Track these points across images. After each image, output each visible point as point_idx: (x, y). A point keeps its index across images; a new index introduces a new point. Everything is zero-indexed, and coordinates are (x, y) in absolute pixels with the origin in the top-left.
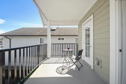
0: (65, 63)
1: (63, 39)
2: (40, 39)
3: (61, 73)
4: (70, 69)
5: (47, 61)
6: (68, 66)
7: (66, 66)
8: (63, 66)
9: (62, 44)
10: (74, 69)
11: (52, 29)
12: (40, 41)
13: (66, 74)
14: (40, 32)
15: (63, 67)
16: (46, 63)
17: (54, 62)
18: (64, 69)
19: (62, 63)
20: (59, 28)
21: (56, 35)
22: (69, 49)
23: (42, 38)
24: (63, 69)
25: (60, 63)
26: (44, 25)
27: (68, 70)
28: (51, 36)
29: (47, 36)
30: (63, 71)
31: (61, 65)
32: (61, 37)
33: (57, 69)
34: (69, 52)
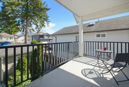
0: (97, 67)
1: (104, 36)
2: (75, 36)
3: (86, 75)
4: (102, 76)
5: (78, 59)
6: (100, 72)
7: (97, 71)
8: (93, 69)
9: (98, 42)
10: (109, 79)
11: (90, 24)
12: (75, 38)
13: (92, 79)
14: (76, 29)
15: (92, 71)
16: (75, 61)
17: (84, 62)
18: (92, 73)
19: (94, 66)
20: (100, 21)
21: (92, 31)
22: (105, 49)
23: (77, 35)
24: (90, 73)
25: (91, 65)
26: (77, 23)
27: (98, 76)
28: (83, 33)
29: (78, 33)
30: (89, 74)
31: (92, 67)
32: (101, 34)
33: (83, 70)
34: (106, 54)
